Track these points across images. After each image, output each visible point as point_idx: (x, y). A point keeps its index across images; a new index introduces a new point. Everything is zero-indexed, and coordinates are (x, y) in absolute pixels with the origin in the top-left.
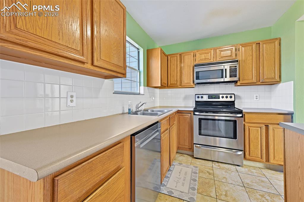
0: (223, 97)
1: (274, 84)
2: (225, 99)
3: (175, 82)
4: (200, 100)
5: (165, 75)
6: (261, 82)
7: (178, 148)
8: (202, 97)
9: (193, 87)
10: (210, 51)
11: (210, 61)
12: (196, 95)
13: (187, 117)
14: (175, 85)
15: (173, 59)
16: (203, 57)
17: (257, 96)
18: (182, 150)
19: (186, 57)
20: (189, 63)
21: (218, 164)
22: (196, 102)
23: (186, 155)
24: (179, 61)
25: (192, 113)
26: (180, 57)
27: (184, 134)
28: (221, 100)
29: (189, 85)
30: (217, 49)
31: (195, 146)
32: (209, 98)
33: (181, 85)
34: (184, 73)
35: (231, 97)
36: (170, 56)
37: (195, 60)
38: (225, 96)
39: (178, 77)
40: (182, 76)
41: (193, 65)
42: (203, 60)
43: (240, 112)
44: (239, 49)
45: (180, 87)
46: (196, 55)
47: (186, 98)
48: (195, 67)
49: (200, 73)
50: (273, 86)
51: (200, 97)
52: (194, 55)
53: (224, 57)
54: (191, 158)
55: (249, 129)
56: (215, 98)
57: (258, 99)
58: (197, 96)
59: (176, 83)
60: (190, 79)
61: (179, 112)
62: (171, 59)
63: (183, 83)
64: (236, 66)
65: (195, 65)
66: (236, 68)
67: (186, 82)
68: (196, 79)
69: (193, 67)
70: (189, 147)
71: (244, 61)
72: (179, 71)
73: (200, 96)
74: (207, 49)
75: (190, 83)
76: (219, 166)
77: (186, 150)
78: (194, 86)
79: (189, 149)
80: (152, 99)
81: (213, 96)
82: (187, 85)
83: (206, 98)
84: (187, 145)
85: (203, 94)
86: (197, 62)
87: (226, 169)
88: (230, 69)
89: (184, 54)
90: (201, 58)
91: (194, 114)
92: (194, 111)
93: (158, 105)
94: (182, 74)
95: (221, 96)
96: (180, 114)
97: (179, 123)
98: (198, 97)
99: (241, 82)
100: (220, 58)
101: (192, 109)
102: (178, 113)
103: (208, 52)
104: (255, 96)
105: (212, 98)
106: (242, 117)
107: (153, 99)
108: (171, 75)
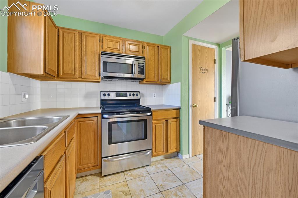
0: (130, 95)
1: (166, 84)
2: (132, 97)
3: (72, 71)
4: (107, 98)
5: (54, 57)
6: (160, 82)
7: (78, 171)
8: (109, 95)
9: (99, 82)
10: (119, 40)
11: (119, 51)
12: (101, 91)
13: (92, 123)
14: (72, 77)
15: (68, 36)
16: (111, 44)
17: (155, 94)
18: (84, 171)
19: (89, 39)
20: (94, 48)
21: (130, 173)
22: (102, 101)
23: (90, 177)
24: (79, 42)
25: (100, 117)
26: (80, 37)
27: (88, 147)
28: (128, 97)
29: (93, 78)
30: (127, 40)
31: (104, 160)
32: (116, 96)
33: (82, 77)
34: (86, 61)
35: (137, 95)
36: (63, 30)
37: (101, 47)
38: (132, 93)
39: (77, 66)
40: (83, 64)
41: (99, 52)
42: (112, 49)
43: (149, 110)
44: (145, 47)
45: (81, 79)
46: (102, 40)
47: (88, 96)
48: (102, 56)
49: (108, 63)
50: (164, 86)
51: (107, 95)
52: (100, 40)
53: (132, 52)
54: (98, 178)
55: (155, 126)
56: (123, 96)
57: (155, 97)
58: (103, 93)
59: (73, 73)
60: (95, 71)
61: (80, 117)
62: (65, 35)
63: (84, 74)
64: (143, 64)
65: (102, 53)
66: (143, 66)
67: (89, 73)
68: (103, 72)
69: (99, 55)
70: (94, 163)
71: (149, 60)
72: (79, 57)
73: (107, 93)
74: (116, 37)
75: (94, 76)
76: (131, 175)
77: (91, 170)
78: (100, 80)
79: (95, 166)
80: (24, 97)
81: (121, 94)
82: (91, 77)
83: (113, 96)
84: (92, 162)
85: (109, 91)
86: (104, 50)
87: (139, 176)
88: (138, 65)
89: (86, 34)
90: (108, 46)
91: (103, 118)
92: (102, 113)
93: (39, 107)
94: (83, 62)
95: (128, 94)
96: (82, 119)
97: (80, 133)
98: (105, 95)
99: (147, 80)
100: (129, 51)
101: (99, 111)
102: (77, 118)
103: (117, 41)
104: (154, 94)
105: (120, 96)
106: (151, 115)
107: (27, 96)
108: (65, 60)
